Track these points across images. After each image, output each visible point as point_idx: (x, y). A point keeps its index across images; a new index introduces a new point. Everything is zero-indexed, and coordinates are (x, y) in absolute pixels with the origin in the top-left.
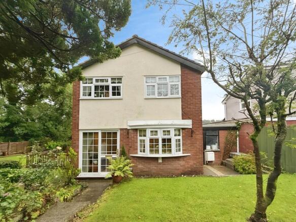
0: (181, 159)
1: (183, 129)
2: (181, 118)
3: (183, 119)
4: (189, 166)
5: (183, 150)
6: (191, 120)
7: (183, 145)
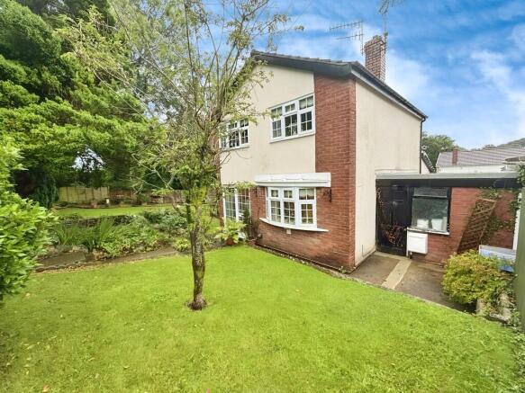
0: (315, 235)
1: (318, 188)
2: (314, 169)
3: (317, 171)
4: (326, 248)
5: (318, 222)
6: (329, 174)
7: (317, 214)
